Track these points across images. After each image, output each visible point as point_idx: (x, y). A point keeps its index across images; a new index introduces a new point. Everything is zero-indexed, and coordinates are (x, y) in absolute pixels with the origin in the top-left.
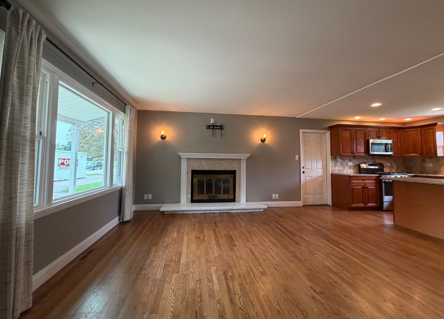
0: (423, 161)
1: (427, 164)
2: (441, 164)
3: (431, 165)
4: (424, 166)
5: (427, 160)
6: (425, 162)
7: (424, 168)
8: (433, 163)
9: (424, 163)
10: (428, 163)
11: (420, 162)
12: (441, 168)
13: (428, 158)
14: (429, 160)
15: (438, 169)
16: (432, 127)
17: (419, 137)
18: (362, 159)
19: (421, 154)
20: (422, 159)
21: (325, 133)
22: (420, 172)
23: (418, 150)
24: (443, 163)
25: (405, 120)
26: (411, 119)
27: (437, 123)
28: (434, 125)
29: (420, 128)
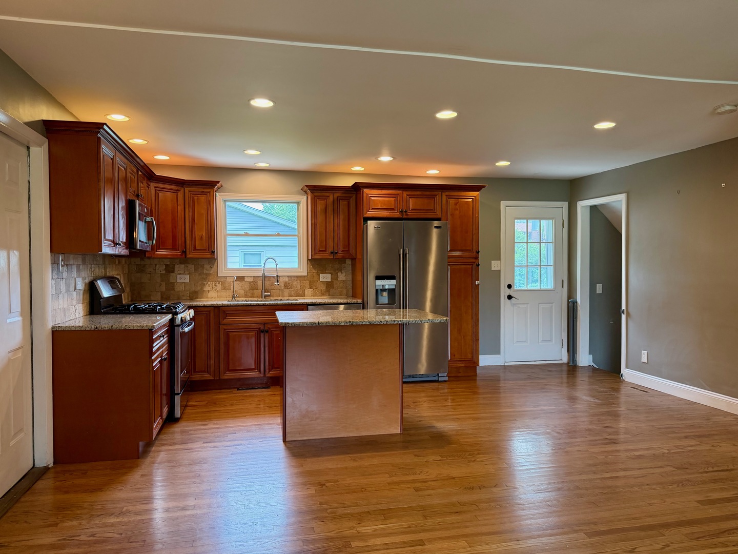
0: (170, 270)
1: (179, 276)
2: (205, 276)
3: (186, 279)
4: (172, 280)
5: (179, 268)
6: (173, 272)
7: (171, 286)
8: (189, 274)
9: (172, 274)
10: (180, 274)
11: (164, 272)
12: (204, 285)
13: (180, 263)
14: (182, 266)
15: (199, 288)
16: (208, 190)
17: (180, 208)
18: (93, 266)
19: (184, 253)
20: (169, 263)
21: (28, 148)
22: (162, 297)
23: (180, 242)
24: (208, 275)
25: (156, 157)
26: (169, 158)
27: (218, 182)
28: (212, 184)
29: (183, 187)
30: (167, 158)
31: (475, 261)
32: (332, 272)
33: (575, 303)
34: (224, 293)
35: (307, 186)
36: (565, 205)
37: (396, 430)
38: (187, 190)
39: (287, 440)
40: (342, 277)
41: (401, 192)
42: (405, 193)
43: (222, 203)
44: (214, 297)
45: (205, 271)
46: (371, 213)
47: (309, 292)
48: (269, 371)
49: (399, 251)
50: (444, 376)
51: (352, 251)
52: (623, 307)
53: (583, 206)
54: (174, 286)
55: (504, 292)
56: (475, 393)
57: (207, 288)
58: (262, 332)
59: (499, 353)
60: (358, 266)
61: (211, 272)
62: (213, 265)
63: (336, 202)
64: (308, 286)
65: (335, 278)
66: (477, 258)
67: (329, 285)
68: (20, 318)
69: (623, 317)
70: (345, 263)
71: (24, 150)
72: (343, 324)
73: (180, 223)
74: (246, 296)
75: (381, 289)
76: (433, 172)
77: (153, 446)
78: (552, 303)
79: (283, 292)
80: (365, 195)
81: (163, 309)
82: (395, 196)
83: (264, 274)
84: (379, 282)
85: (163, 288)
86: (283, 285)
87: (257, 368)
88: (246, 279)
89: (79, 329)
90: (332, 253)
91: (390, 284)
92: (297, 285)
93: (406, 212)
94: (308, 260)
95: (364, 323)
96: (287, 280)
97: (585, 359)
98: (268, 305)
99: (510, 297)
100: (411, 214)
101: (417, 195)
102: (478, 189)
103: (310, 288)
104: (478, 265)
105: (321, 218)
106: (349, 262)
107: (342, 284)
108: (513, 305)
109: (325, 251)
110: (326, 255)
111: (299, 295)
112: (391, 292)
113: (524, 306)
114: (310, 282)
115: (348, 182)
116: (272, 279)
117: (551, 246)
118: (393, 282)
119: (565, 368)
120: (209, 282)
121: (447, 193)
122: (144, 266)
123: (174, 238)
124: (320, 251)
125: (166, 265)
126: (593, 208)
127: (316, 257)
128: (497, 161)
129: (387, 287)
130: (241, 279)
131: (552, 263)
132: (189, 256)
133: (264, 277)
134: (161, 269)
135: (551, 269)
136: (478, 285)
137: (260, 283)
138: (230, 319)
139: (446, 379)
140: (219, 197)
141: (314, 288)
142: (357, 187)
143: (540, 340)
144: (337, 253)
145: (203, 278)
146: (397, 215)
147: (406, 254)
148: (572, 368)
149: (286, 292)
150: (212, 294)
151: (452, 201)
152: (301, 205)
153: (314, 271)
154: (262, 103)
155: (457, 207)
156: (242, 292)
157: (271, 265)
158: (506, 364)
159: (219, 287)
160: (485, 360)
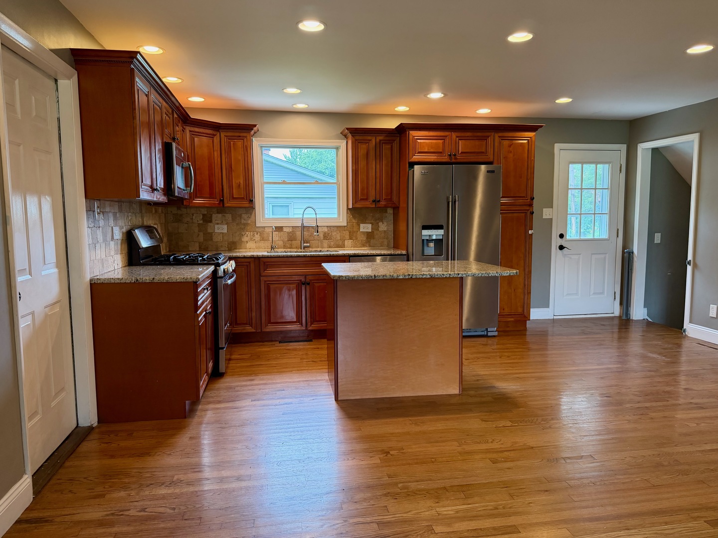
0: (207, 219)
1: (216, 226)
2: (243, 227)
3: (224, 229)
4: (210, 231)
5: (216, 217)
6: (211, 221)
7: (209, 236)
8: (227, 224)
9: (209, 224)
10: (218, 224)
11: (201, 222)
12: (242, 235)
13: (218, 213)
14: (220, 215)
15: (236, 239)
16: (245, 135)
17: (216, 154)
18: (129, 214)
19: (222, 201)
20: (206, 213)
21: (56, 81)
22: (200, 248)
23: (217, 190)
24: (246, 225)
25: (190, 99)
26: (203, 100)
27: (255, 126)
28: (249, 128)
29: (218, 131)
30: (201, 100)
31: (528, 208)
32: (372, 222)
33: (631, 253)
34: (262, 244)
35: (347, 129)
36: (624, 147)
37: (455, 390)
38: (223, 134)
39: (339, 399)
40: (383, 227)
41: (450, 133)
42: (454, 135)
43: (259, 149)
44: (252, 248)
45: (243, 221)
46: (416, 158)
47: (349, 243)
48: (312, 324)
49: (448, 198)
50: (493, 331)
51: (395, 199)
52: (690, 257)
53: (644, 148)
54: (212, 236)
55: (556, 242)
56: (529, 349)
57: (245, 239)
58: (304, 284)
59: (548, 307)
60: (402, 215)
61: (249, 222)
62: (251, 214)
63: (378, 146)
64: (347, 237)
65: (375, 228)
66: (531, 205)
67: (370, 236)
68: (56, 270)
69: (689, 269)
70: (386, 212)
71: (52, 83)
72: (401, 277)
73: (217, 170)
74: (285, 247)
75: (427, 240)
76: (484, 111)
77: (199, 404)
78: (606, 254)
79: (322, 243)
80: (411, 137)
81: (204, 260)
82: (443, 138)
83: (303, 224)
84: (425, 232)
85: (201, 239)
86: (321, 236)
87: (299, 320)
88: (285, 229)
89: (118, 281)
90: (374, 201)
91: (436, 234)
92: (337, 235)
93: (455, 155)
94: (348, 209)
95: (424, 277)
96: (326, 230)
97: (639, 312)
98: (309, 256)
99: (561, 248)
100: (460, 158)
101: (468, 136)
102: (533, 129)
103: (350, 239)
104: (532, 213)
105: (362, 163)
106: (390, 211)
107: (383, 234)
108: (565, 256)
109: (367, 199)
110: (368, 204)
111: (338, 246)
112: (438, 242)
113: (576, 257)
114: (350, 232)
115: (392, 124)
116: (311, 229)
117: (607, 193)
118: (441, 232)
119: (616, 322)
120: (247, 233)
121: (500, 134)
122: (181, 215)
123: (211, 186)
124: (361, 199)
125: (204, 215)
126: (655, 151)
127: (357, 206)
128: (558, 98)
129: (434, 237)
130: (279, 229)
131: (607, 211)
132: (227, 205)
133: (303, 227)
134: (198, 219)
135: (606, 218)
136: (532, 235)
137: (298, 234)
138: (270, 271)
139: (496, 334)
140: (256, 142)
141: (354, 238)
142: (402, 130)
143: (592, 292)
144: (379, 201)
145: (240, 228)
146: (445, 159)
147: (455, 202)
148: (624, 322)
149: (326, 243)
150: (251, 245)
151: (506, 143)
152: (340, 150)
153: (354, 221)
154: (311, 26)
155: (511, 149)
156: (281, 243)
157: (310, 215)
158: (555, 317)
159: (257, 237)
160: (536, 314)
